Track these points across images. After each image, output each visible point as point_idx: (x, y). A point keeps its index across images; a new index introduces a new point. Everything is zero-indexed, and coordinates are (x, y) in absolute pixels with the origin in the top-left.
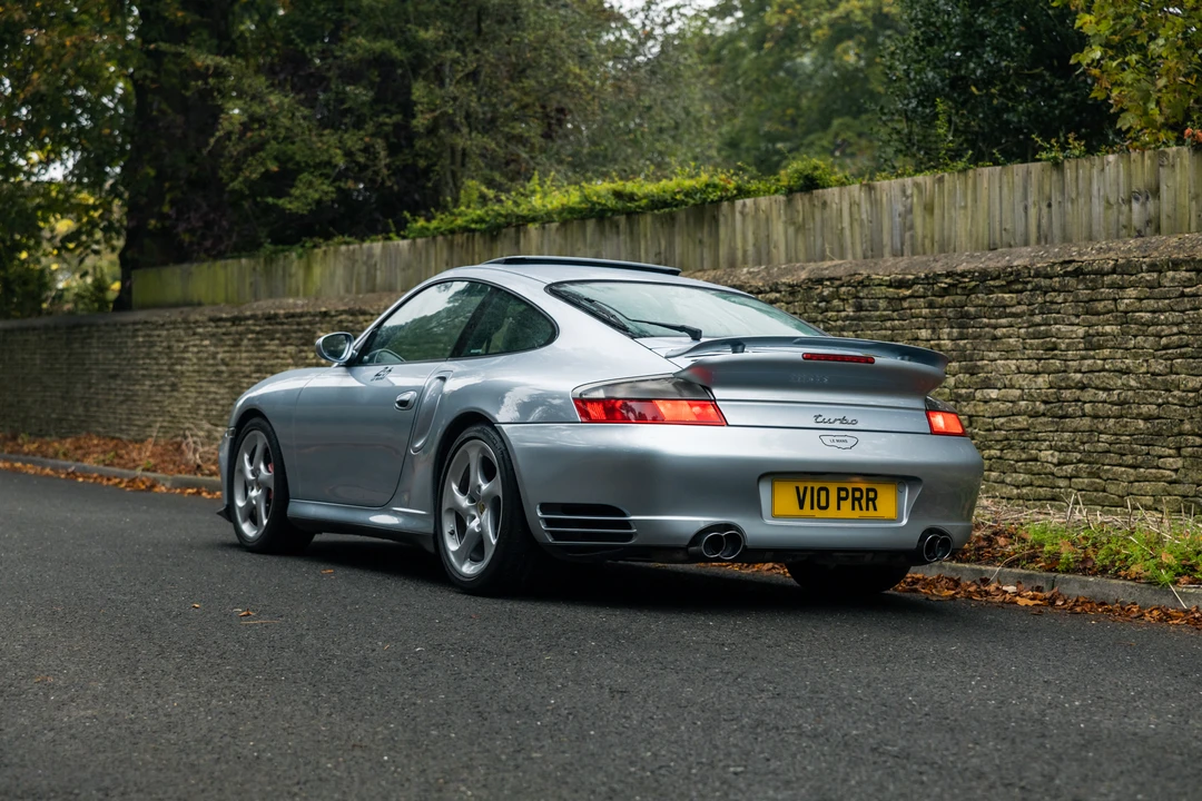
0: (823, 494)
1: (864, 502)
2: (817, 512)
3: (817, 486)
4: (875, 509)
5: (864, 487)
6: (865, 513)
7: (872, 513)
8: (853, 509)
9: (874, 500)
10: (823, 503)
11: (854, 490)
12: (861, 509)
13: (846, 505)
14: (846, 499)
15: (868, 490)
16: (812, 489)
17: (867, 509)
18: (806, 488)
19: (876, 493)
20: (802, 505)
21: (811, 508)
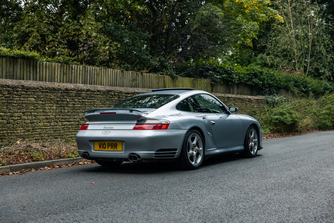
0: (105, 145)
1: (114, 147)
2: (103, 149)
3: (103, 143)
4: (117, 148)
6: (114, 149)
7: (116, 149)
8: (111, 148)
9: (116, 146)
10: (104, 147)
11: (112, 144)
13: (110, 147)
14: (109, 146)
15: (115, 144)
16: (102, 144)
17: (115, 148)
18: (101, 144)
19: (117, 144)
20: (100, 148)
21: (102, 148)
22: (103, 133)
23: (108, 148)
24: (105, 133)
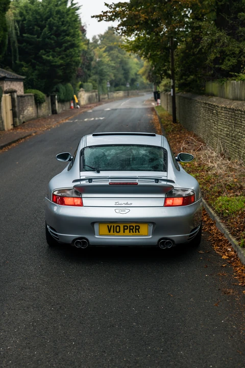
0: (118, 228)
1: (134, 230)
2: (116, 234)
3: (115, 225)
4: (139, 232)
5: (134, 225)
6: (134, 233)
8: (130, 232)
9: (138, 229)
10: (118, 230)
11: (130, 226)
12: (133, 232)
14: (127, 229)
15: (136, 226)
16: (114, 226)
17: (136, 232)
18: (111, 226)
19: (139, 227)
20: (110, 231)
21: (114, 232)
22: (117, 211)
23: (124, 232)
24: (121, 212)
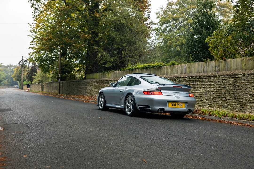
0: (175, 104)
1: (180, 105)
2: (174, 107)
5: (180, 103)
6: (180, 107)
7: (181, 107)
9: (182, 105)
10: (175, 105)
11: (179, 104)
13: (178, 106)
15: (181, 104)
18: (173, 103)
20: (172, 106)
